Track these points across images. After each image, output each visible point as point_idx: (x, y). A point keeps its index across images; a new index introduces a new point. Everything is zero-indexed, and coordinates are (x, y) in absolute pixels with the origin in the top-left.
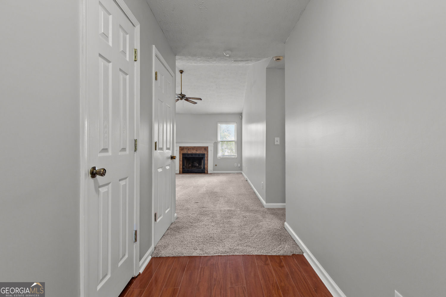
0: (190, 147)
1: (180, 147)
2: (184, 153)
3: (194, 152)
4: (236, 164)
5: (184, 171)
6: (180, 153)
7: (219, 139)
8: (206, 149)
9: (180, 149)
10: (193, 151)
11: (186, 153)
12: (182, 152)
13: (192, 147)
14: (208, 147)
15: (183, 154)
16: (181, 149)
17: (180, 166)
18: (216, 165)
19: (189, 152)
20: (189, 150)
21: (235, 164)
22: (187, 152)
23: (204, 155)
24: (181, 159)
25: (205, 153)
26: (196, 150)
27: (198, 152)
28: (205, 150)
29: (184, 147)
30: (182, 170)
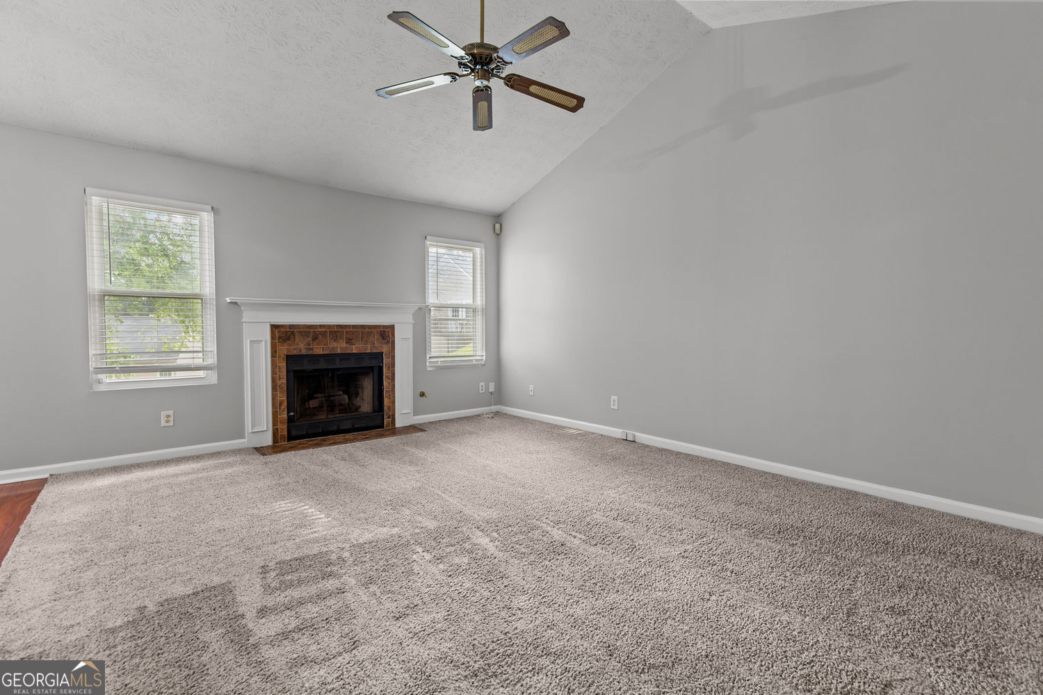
0: (321, 326)
1: (274, 327)
2: (295, 352)
3: (340, 347)
4: (483, 384)
5: (294, 433)
6: (273, 356)
7: (432, 300)
8: (386, 333)
9: (273, 338)
10: (335, 344)
11: (304, 352)
12: (284, 350)
13: (329, 326)
14: (392, 327)
15: (290, 359)
16: (281, 334)
17: (275, 414)
18: (422, 395)
19: (318, 350)
20: (315, 338)
21: (481, 384)
22: (308, 349)
23: (379, 356)
24: (279, 383)
25: (385, 349)
26: (349, 341)
27: (354, 349)
28: (383, 338)
29: (291, 326)
30: (285, 426)
